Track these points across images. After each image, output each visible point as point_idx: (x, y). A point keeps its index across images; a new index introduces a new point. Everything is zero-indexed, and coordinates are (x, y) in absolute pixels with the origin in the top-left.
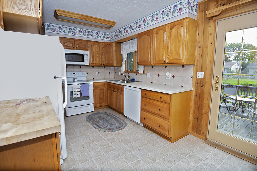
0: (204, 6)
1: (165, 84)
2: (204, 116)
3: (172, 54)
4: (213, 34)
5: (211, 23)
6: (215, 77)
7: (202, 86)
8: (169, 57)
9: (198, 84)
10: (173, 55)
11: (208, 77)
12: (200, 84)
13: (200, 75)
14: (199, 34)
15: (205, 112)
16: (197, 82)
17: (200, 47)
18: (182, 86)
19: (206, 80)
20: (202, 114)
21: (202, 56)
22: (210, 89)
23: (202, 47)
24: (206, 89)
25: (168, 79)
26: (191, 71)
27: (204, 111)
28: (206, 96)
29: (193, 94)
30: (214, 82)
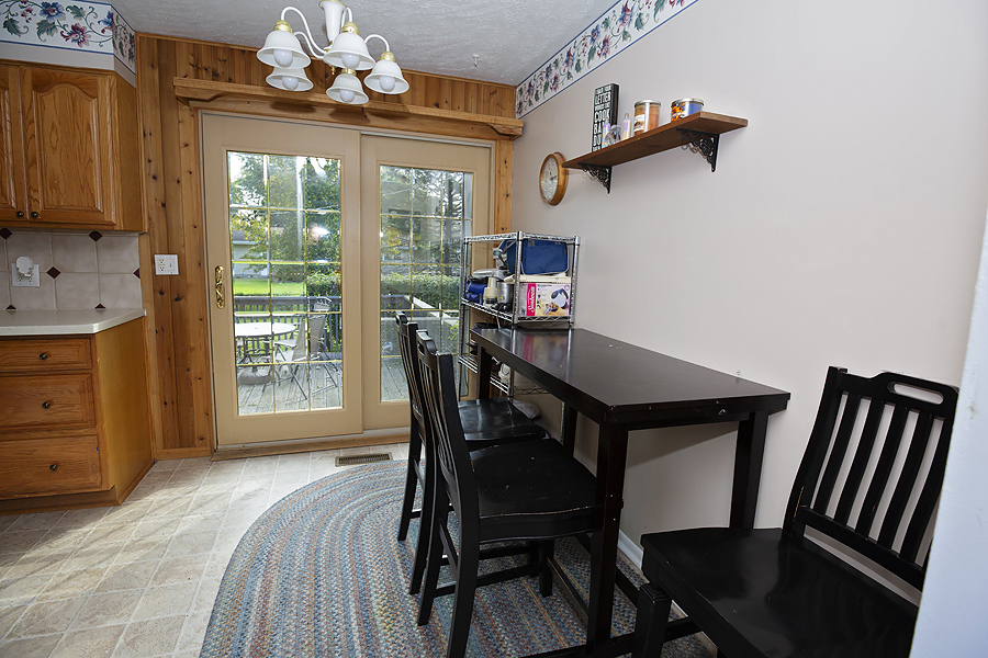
0: (156, 50)
1: (11, 307)
2: (197, 388)
3: (54, 186)
4: (192, 147)
5: (184, 112)
6: (212, 271)
7: (178, 299)
8: (38, 196)
9: (162, 293)
10: (63, 191)
11: (191, 271)
12: (168, 294)
13: (167, 265)
14: (147, 133)
15: (199, 376)
16: (158, 288)
17: (155, 178)
18: (100, 306)
19: (189, 281)
20: (189, 384)
21: (164, 205)
22: (204, 304)
23: (161, 178)
24: (191, 304)
25: (25, 283)
26: (130, 254)
27: (194, 372)
28: (193, 326)
29: (150, 326)
30: (212, 282)
